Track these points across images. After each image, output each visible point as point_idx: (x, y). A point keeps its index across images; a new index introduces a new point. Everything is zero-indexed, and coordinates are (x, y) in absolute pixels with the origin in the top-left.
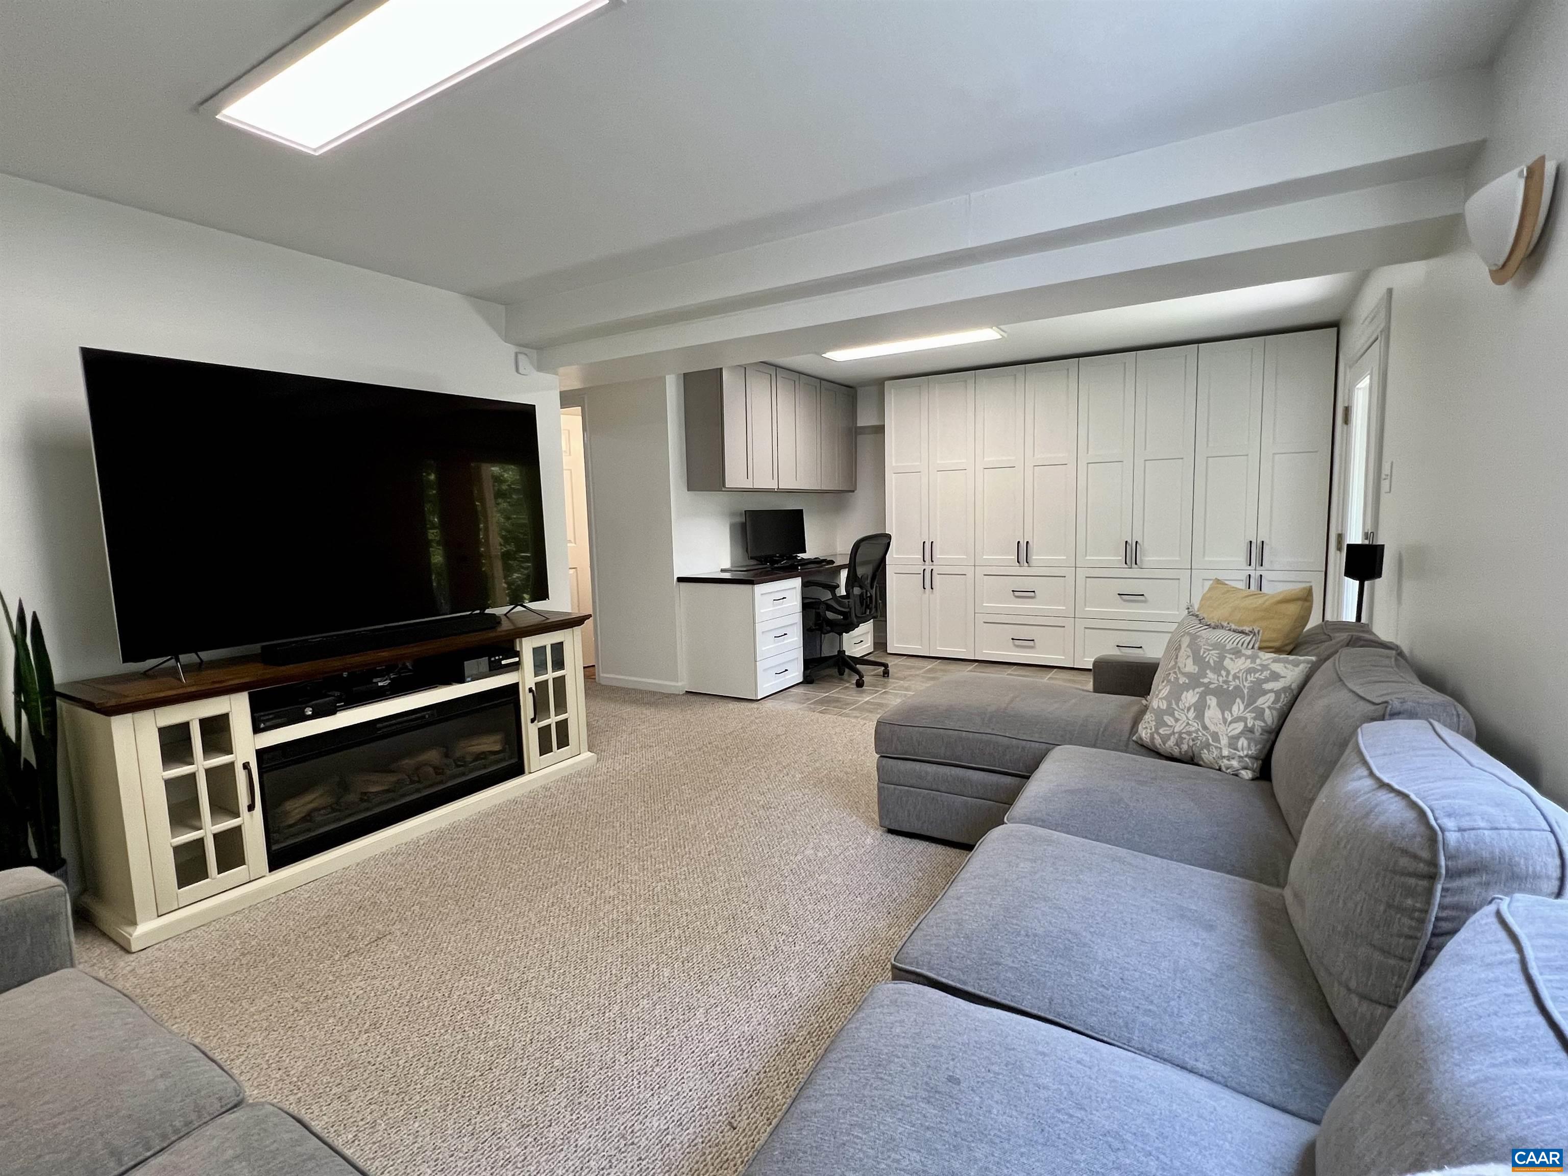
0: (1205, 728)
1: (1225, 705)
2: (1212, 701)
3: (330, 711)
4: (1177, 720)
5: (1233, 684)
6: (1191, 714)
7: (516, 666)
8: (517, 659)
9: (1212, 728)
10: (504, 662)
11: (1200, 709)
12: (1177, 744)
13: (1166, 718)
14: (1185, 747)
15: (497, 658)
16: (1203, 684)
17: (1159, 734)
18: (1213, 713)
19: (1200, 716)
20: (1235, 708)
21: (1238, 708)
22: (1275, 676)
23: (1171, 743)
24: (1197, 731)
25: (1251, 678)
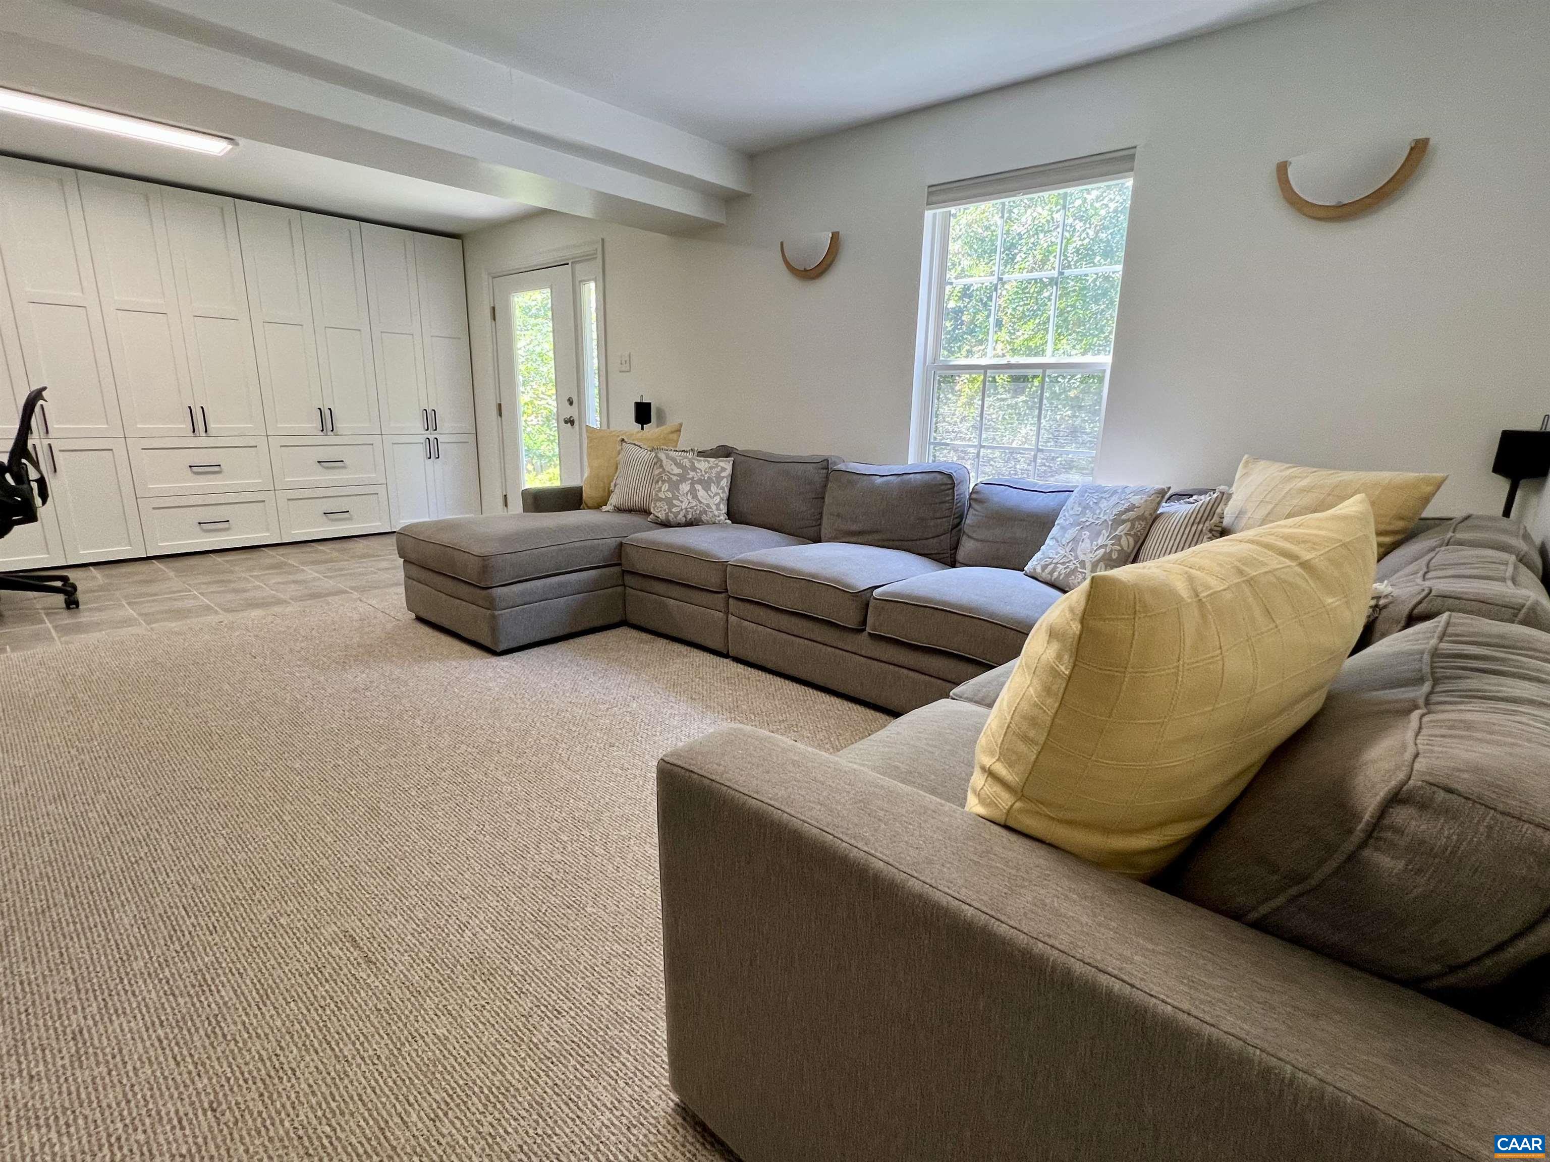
0: (701, 502)
1: (707, 489)
2: (698, 487)
4: (682, 502)
5: (706, 476)
6: (690, 497)
9: (705, 502)
11: (693, 492)
12: (685, 516)
13: (674, 502)
14: (690, 516)
16: (690, 479)
17: (671, 512)
18: (701, 493)
19: (695, 497)
20: (712, 488)
21: (714, 488)
22: (723, 469)
23: (680, 516)
24: (696, 505)
25: (714, 471)
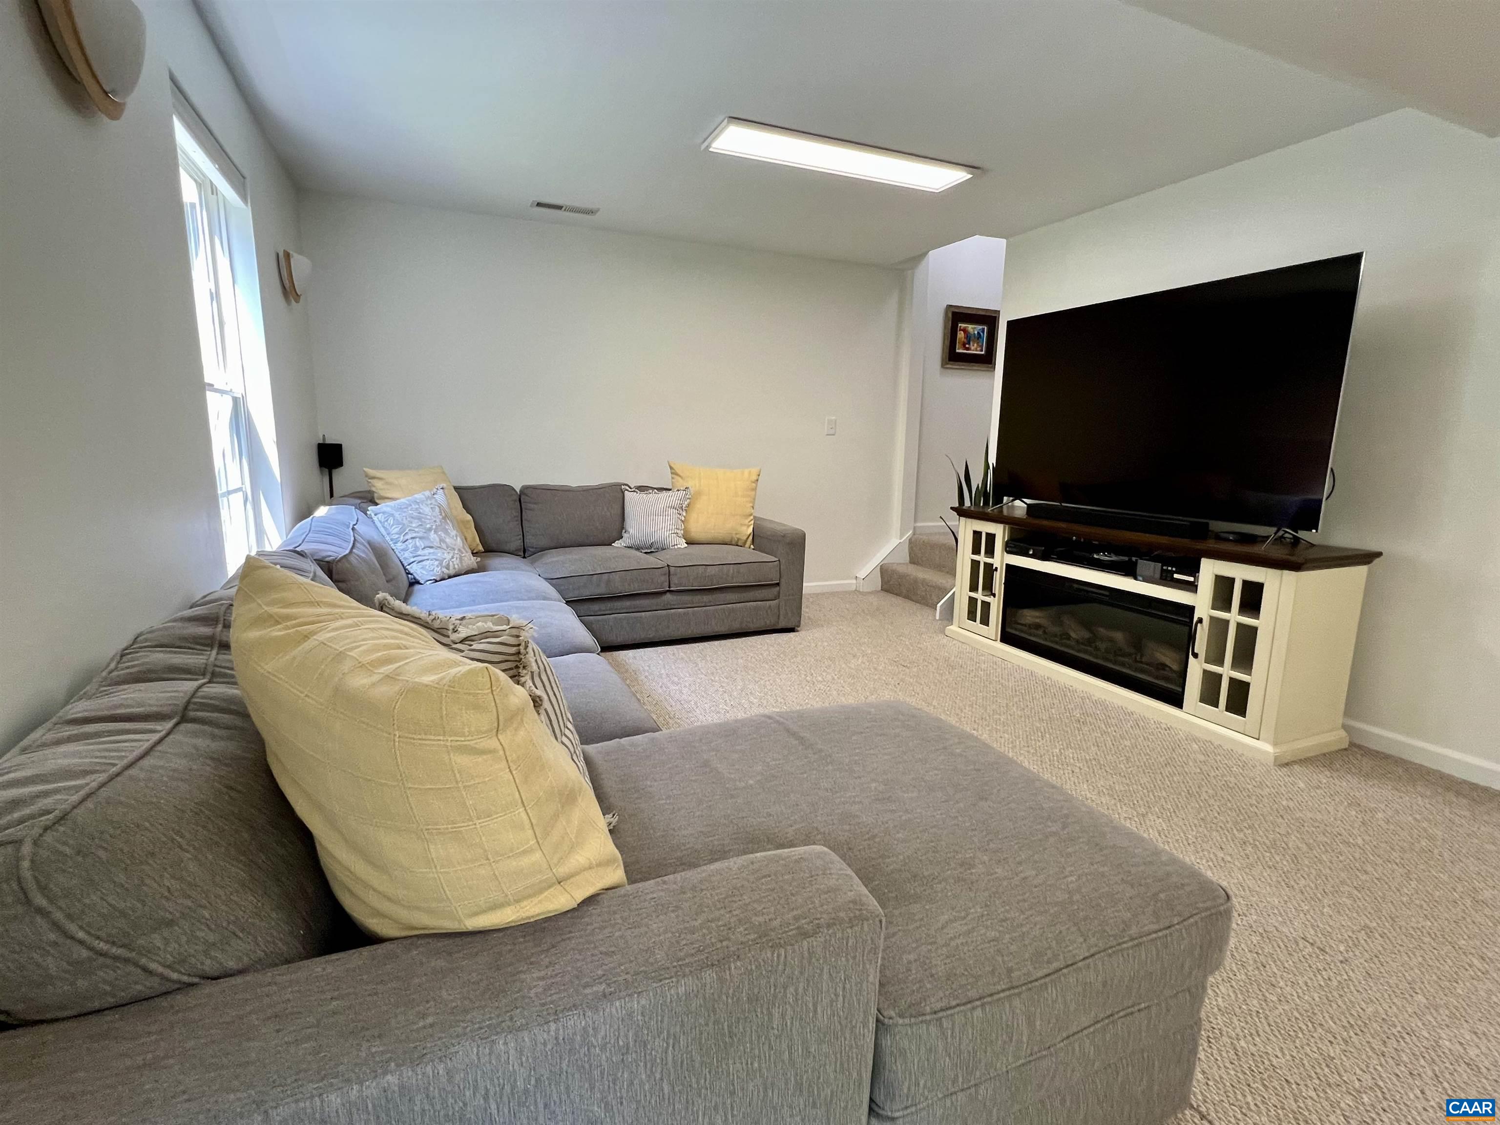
3: (1044, 557)
7: (1192, 587)
8: (1191, 579)
10: (1176, 576)
15: (1170, 568)
